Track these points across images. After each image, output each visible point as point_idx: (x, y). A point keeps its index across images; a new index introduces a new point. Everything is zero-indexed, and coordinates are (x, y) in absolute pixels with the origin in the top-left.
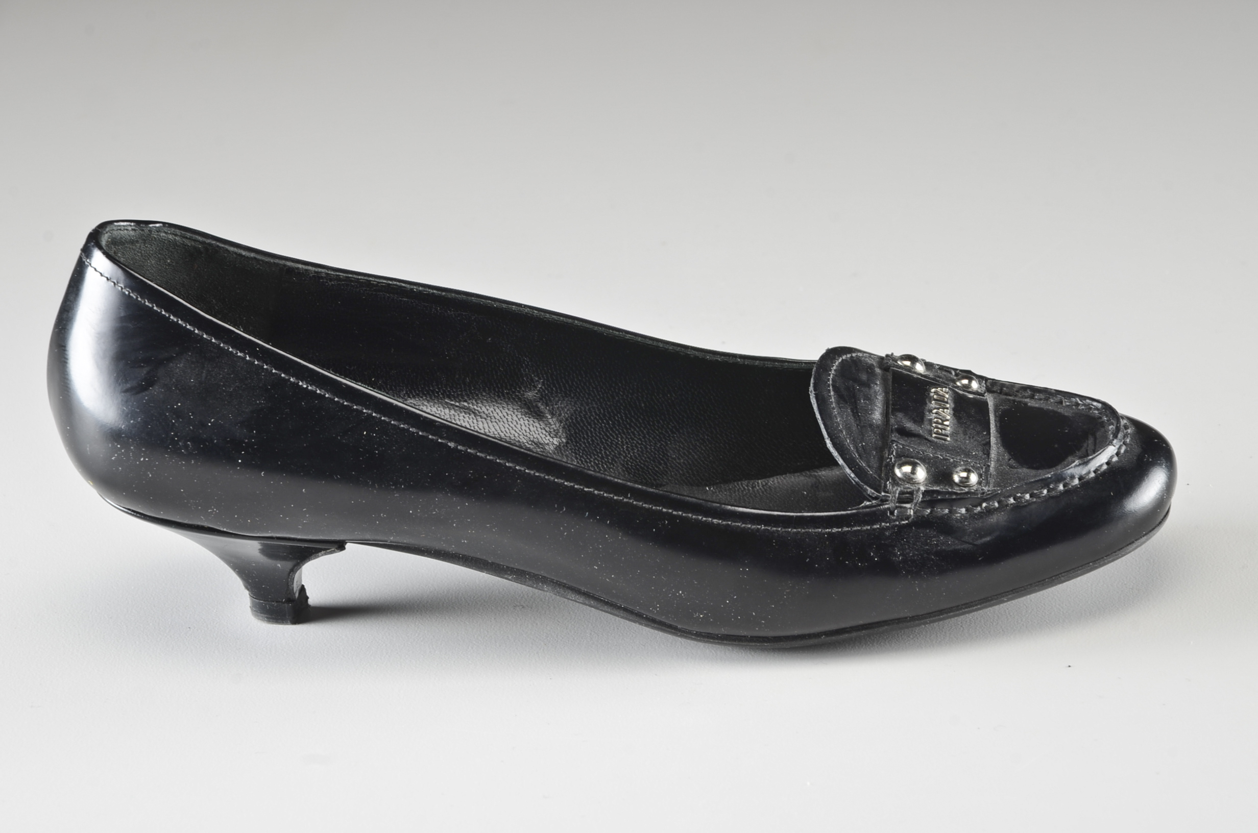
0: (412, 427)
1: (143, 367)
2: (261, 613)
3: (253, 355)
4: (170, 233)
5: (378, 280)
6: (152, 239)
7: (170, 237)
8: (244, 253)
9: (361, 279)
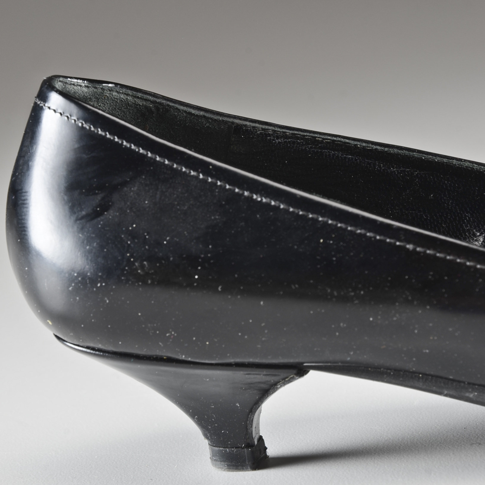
0: (369, 231)
1: (97, 194)
2: (221, 461)
3: (207, 173)
4: (122, 93)
5: (323, 137)
6: (104, 98)
7: (122, 96)
8: (193, 111)
9: (307, 136)
